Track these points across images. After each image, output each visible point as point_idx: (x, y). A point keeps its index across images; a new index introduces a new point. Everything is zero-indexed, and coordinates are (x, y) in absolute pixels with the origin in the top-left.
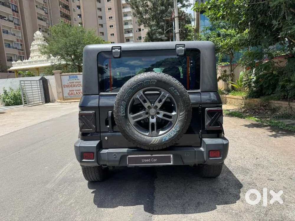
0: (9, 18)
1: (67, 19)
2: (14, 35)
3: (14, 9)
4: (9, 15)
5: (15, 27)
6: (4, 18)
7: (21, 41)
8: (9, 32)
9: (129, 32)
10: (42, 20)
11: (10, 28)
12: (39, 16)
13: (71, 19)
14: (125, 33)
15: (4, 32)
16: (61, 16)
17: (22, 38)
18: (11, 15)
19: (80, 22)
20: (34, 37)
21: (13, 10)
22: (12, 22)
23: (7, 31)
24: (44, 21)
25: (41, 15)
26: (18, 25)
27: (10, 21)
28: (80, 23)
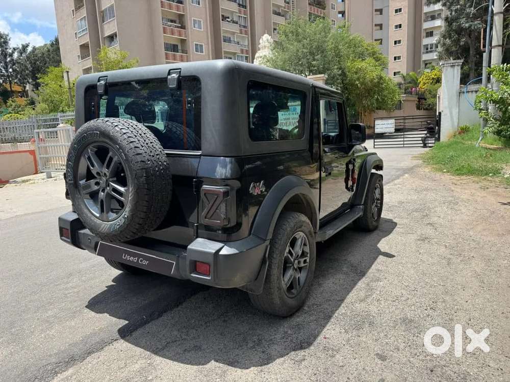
0: (233, 19)
1: (319, 8)
2: (238, 43)
3: (241, 3)
4: (234, 14)
5: (241, 30)
6: (227, 19)
7: (247, 52)
8: (232, 39)
9: (433, 18)
10: (279, 14)
11: (233, 33)
12: (276, 9)
13: (325, 7)
14: (425, 21)
15: (225, 41)
16: (309, 4)
17: (249, 48)
18: (236, 13)
19: (341, 9)
20: (260, 44)
21: (239, 5)
22: (237, 23)
23: (230, 38)
24: (283, 16)
25: (279, 7)
26: (245, 27)
27: (234, 22)
28: (340, 13)
